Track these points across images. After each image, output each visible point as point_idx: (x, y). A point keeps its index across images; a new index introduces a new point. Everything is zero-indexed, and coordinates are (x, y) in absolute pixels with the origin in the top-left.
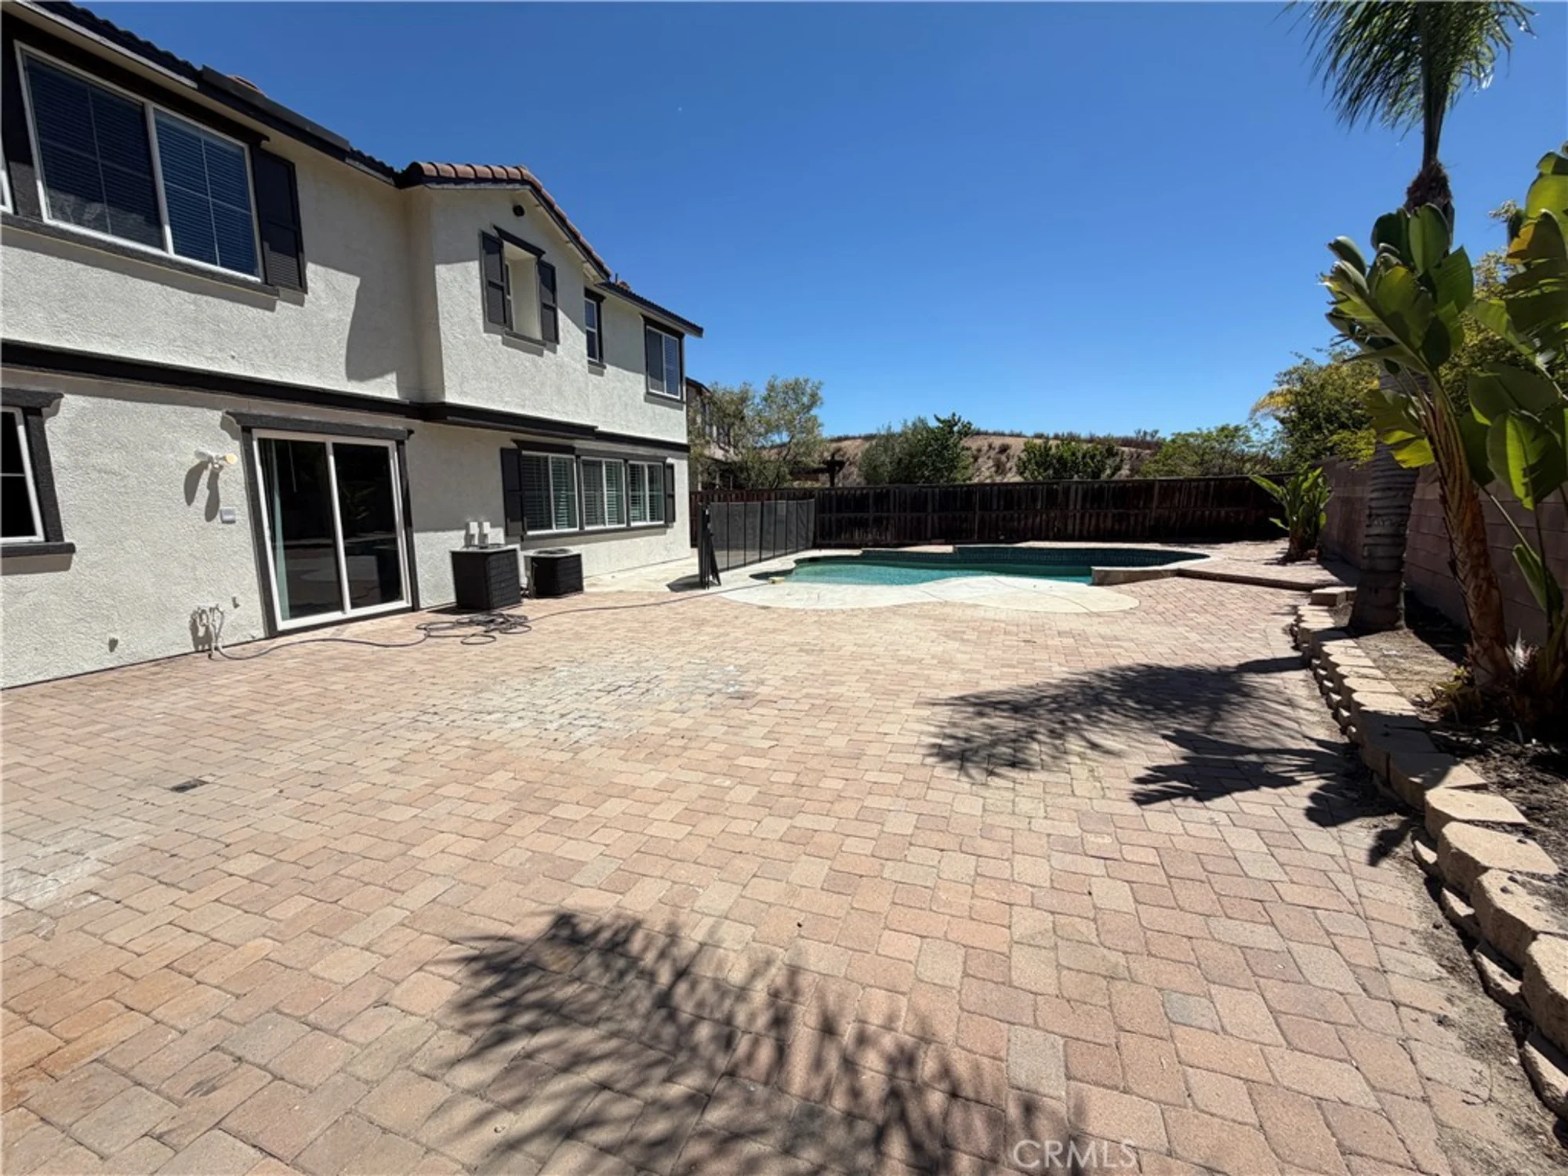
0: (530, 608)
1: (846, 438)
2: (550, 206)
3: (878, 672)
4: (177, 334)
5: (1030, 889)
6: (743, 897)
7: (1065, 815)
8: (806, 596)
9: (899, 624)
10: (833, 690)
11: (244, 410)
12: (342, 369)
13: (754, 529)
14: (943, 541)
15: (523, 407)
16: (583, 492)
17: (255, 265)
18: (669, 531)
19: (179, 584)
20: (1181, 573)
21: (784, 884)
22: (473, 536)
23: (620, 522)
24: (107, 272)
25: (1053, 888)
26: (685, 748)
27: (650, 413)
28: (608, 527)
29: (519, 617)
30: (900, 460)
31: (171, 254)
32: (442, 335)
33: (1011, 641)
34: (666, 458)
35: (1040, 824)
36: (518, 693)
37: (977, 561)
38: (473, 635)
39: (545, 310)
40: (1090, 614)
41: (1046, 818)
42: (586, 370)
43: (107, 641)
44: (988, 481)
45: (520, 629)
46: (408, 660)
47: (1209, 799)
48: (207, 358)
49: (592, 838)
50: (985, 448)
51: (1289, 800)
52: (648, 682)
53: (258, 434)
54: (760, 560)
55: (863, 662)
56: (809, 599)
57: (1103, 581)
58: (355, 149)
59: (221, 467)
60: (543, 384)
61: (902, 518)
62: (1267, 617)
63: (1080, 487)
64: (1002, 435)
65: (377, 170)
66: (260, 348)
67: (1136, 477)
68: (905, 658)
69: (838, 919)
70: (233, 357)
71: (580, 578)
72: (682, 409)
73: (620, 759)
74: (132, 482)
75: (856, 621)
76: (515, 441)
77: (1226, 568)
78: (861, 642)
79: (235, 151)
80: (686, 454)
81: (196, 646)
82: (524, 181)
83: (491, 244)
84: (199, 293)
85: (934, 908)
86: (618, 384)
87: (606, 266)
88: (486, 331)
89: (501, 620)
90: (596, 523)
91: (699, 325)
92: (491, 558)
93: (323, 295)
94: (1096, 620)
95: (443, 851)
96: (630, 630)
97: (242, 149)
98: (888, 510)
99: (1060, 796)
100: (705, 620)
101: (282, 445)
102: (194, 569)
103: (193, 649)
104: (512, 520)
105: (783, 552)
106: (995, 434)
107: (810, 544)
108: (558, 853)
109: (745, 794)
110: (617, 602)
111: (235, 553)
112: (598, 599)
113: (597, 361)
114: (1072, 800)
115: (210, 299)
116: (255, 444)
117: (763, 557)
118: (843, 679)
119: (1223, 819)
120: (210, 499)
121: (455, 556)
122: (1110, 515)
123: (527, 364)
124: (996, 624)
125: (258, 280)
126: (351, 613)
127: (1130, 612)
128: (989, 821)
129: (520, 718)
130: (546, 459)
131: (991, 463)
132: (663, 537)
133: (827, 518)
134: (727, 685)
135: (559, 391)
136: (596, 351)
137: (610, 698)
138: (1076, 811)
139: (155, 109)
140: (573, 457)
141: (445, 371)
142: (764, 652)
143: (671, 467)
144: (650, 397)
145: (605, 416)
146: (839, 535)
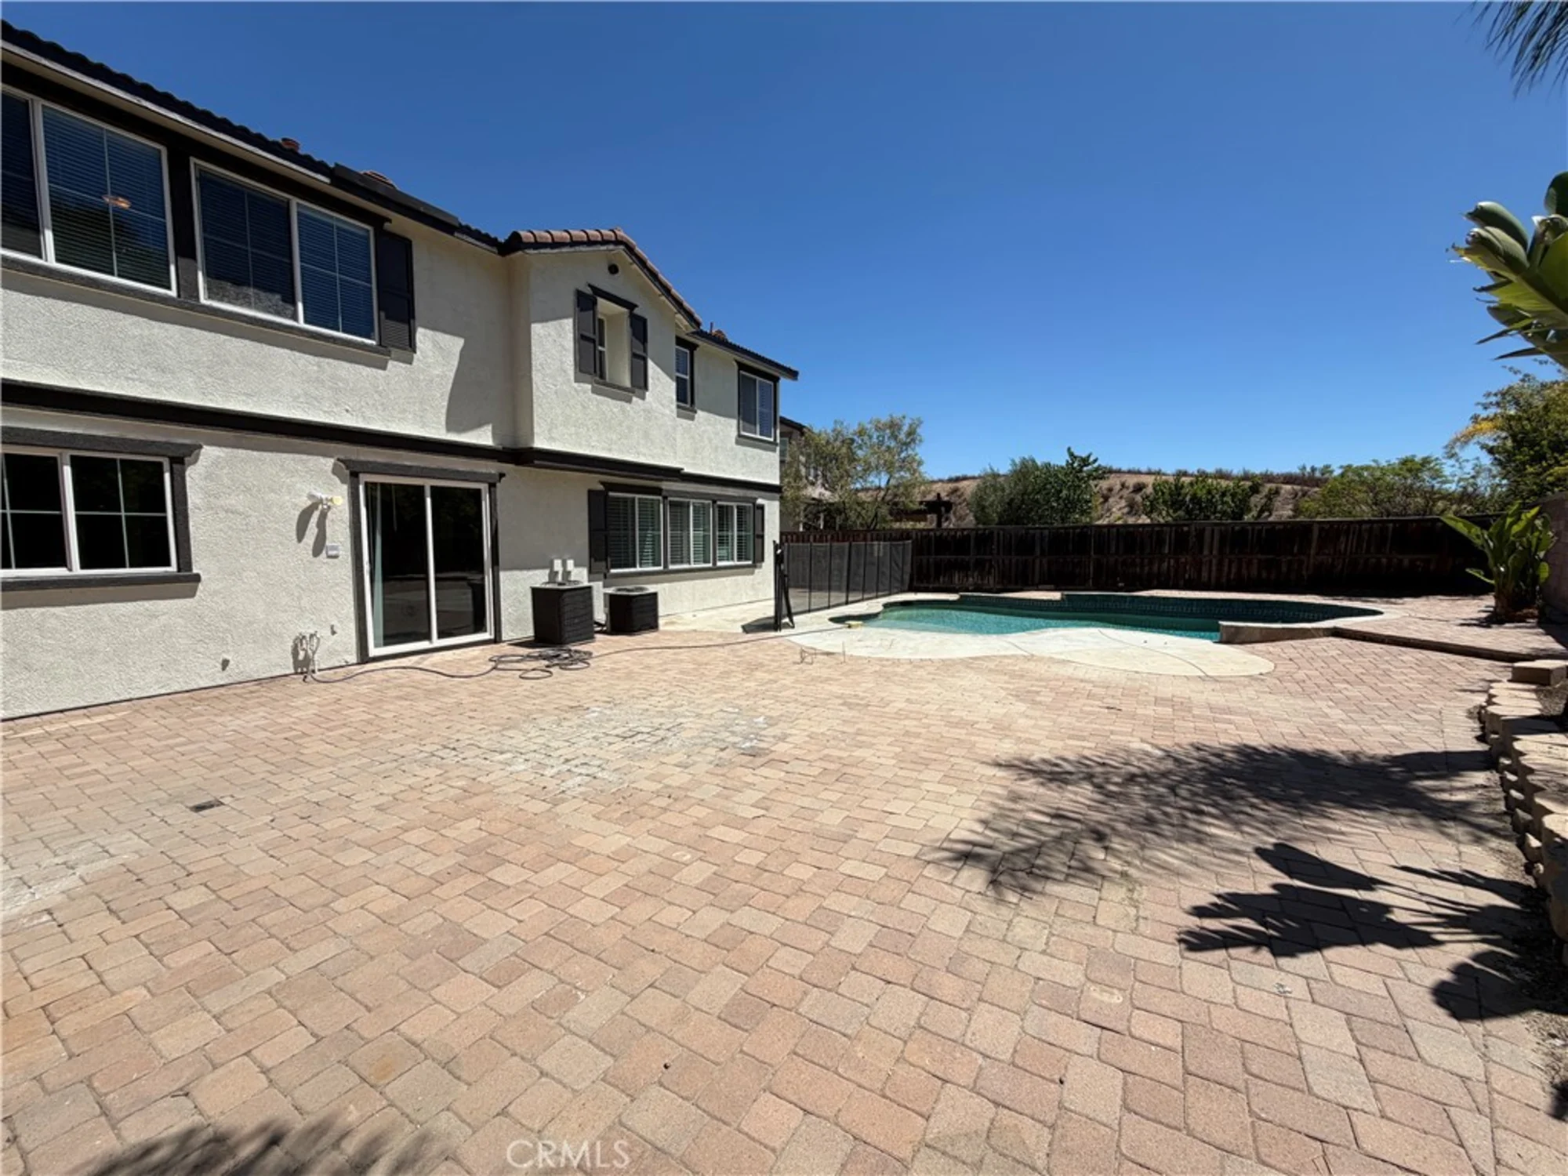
0: (602, 644)
1: (965, 478)
2: (642, 263)
3: (918, 735)
4: (300, 391)
5: (980, 1060)
6: (623, 1013)
7: (1071, 951)
8: (878, 643)
9: (970, 679)
10: (859, 753)
11: (353, 458)
12: (443, 419)
13: (840, 571)
14: (1052, 586)
15: (610, 450)
16: (669, 532)
17: (372, 330)
18: (757, 571)
19: (286, 611)
20: (1337, 633)
21: (678, 1002)
22: (557, 573)
23: (706, 561)
24: (247, 342)
25: (1013, 1064)
26: (665, 810)
27: (741, 455)
28: (693, 566)
29: (585, 653)
30: (1012, 500)
31: (301, 324)
32: (534, 386)
33: (1094, 706)
34: (756, 499)
35: (1033, 963)
36: (542, 732)
37: (1090, 611)
38: (534, 670)
39: (635, 360)
40: (1205, 679)
41: (1044, 952)
42: (675, 415)
43: (221, 660)
44: (1120, 522)
45: (580, 665)
46: (463, 692)
47: (1291, 954)
48: (325, 412)
49: (510, 912)
50: (1118, 487)
51: (1413, 971)
52: (668, 730)
53: (365, 478)
54: (847, 603)
55: (907, 722)
56: (881, 646)
57: (1232, 638)
58: (464, 223)
59: (329, 507)
60: (629, 428)
61: (1007, 562)
62: (1448, 694)
63: (1216, 529)
64: (1139, 473)
65: (483, 242)
66: (371, 403)
67: (1301, 519)
68: (956, 720)
69: (717, 1064)
70: (347, 411)
71: (656, 617)
72: (774, 451)
73: (594, 816)
74: (254, 520)
75: (921, 672)
76: (603, 483)
77: (1402, 628)
78: (913, 697)
79: (361, 233)
80: (778, 496)
81: (296, 668)
82: (618, 242)
83: (585, 302)
84: (322, 356)
85: (840, 1070)
86: (709, 428)
87: (696, 316)
88: (577, 380)
89: (567, 655)
90: (682, 562)
91: (794, 368)
92: (566, 595)
93: (431, 354)
94: (1210, 686)
95: (362, 907)
96: (682, 672)
97: (368, 231)
98: (991, 554)
99: (1075, 921)
100: (761, 665)
101: (385, 487)
102: (299, 598)
103: (293, 671)
104: (596, 560)
105: (874, 594)
106: (1130, 472)
107: (906, 587)
108: (466, 925)
109: (698, 873)
110: (685, 641)
111: (337, 585)
112: (668, 637)
113: (688, 406)
114: (1090, 930)
115: (331, 361)
116: (361, 488)
117: (850, 599)
118: (874, 741)
119: (1298, 988)
120: (318, 536)
121: (536, 592)
122: (1255, 561)
123: (615, 410)
124: (1082, 685)
125: (374, 343)
126: (437, 642)
127: (1259, 678)
128: (966, 948)
129: (526, 760)
130: (633, 500)
131: (1123, 503)
132: (751, 577)
133: (925, 561)
134: (746, 738)
135: (646, 435)
136: (687, 398)
137: (624, 744)
138: (1089, 947)
139: (298, 204)
140: (660, 498)
141: (536, 418)
142: (804, 704)
143: (762, 508)
144: (741, 440)
145: (694, 458)
146: (937, 578)
